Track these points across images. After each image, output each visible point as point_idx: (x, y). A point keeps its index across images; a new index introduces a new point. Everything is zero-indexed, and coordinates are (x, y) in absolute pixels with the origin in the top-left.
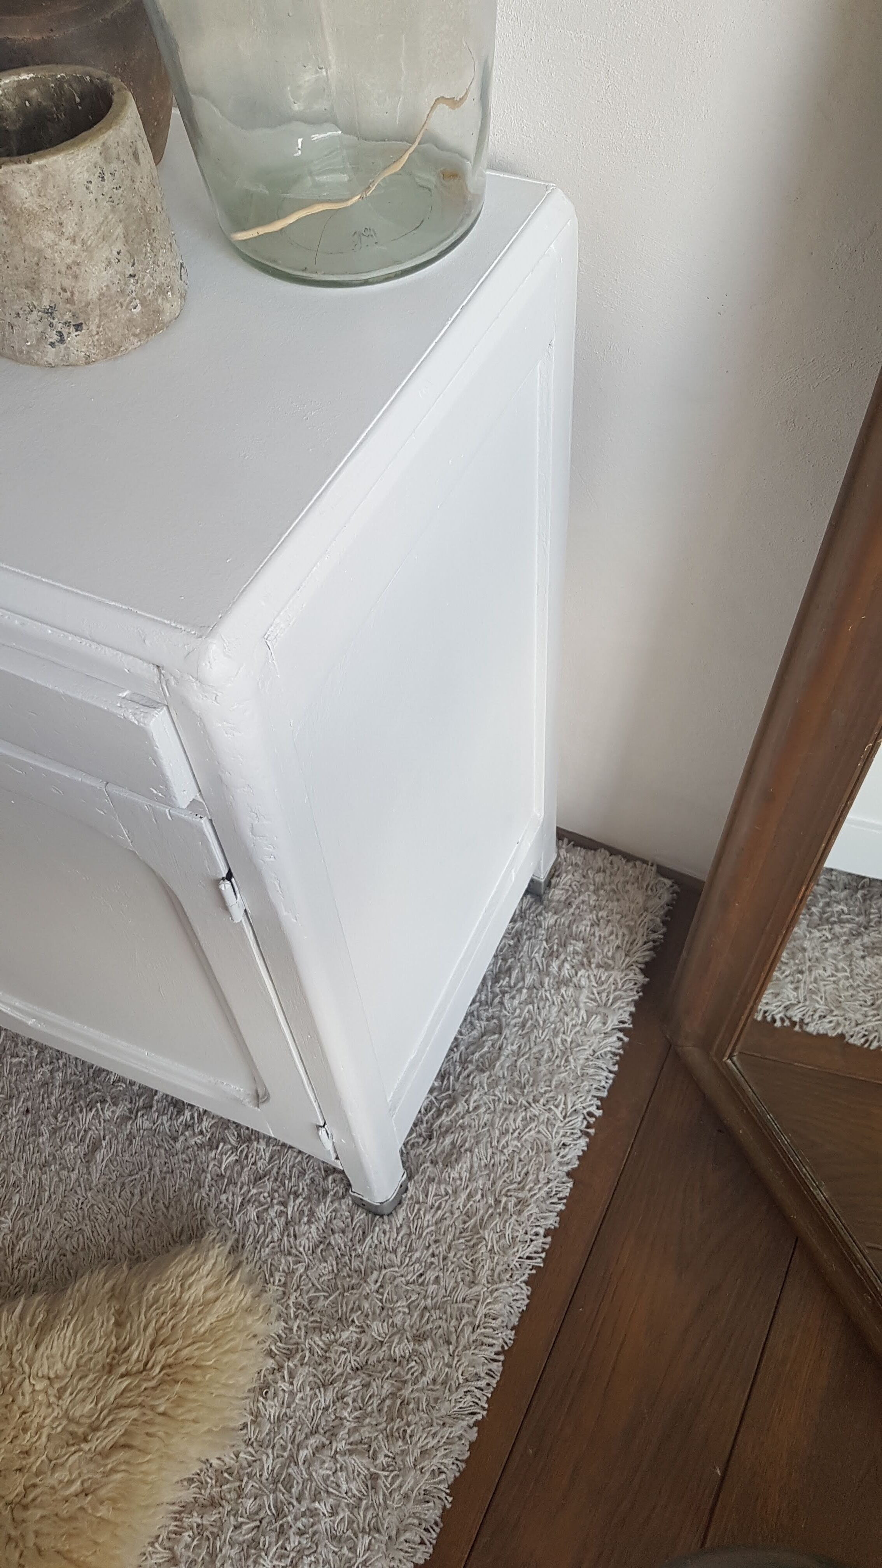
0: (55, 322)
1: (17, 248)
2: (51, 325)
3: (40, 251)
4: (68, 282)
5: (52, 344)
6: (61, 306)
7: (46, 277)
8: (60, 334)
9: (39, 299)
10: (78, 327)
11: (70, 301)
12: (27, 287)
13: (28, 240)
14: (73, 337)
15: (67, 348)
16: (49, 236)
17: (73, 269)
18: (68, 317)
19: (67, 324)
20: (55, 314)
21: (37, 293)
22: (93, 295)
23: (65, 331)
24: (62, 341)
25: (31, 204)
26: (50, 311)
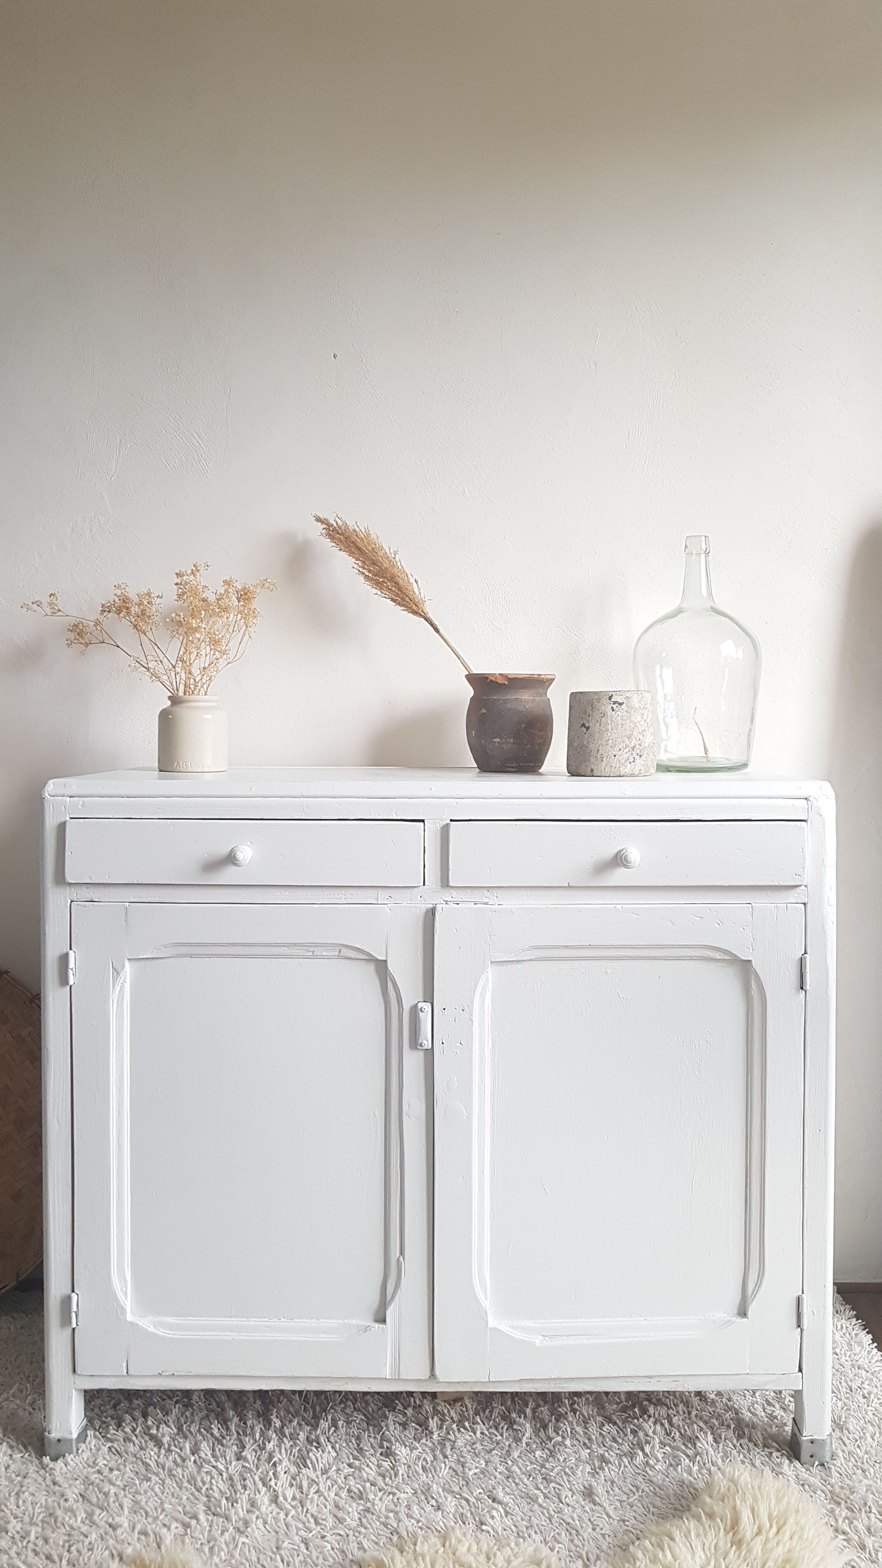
0: (633, 752)
1: (628, 721)
2: (632, 754)
5: (630, 763)
6: (637, 746)
7: (635, 734)
9: (630, 742)
12: (628, 737)
14: (638, 760)
15: (635, 765)
20: (635, 749)
21: (630, 740)
23: (636, 757)
24: (634, 761)
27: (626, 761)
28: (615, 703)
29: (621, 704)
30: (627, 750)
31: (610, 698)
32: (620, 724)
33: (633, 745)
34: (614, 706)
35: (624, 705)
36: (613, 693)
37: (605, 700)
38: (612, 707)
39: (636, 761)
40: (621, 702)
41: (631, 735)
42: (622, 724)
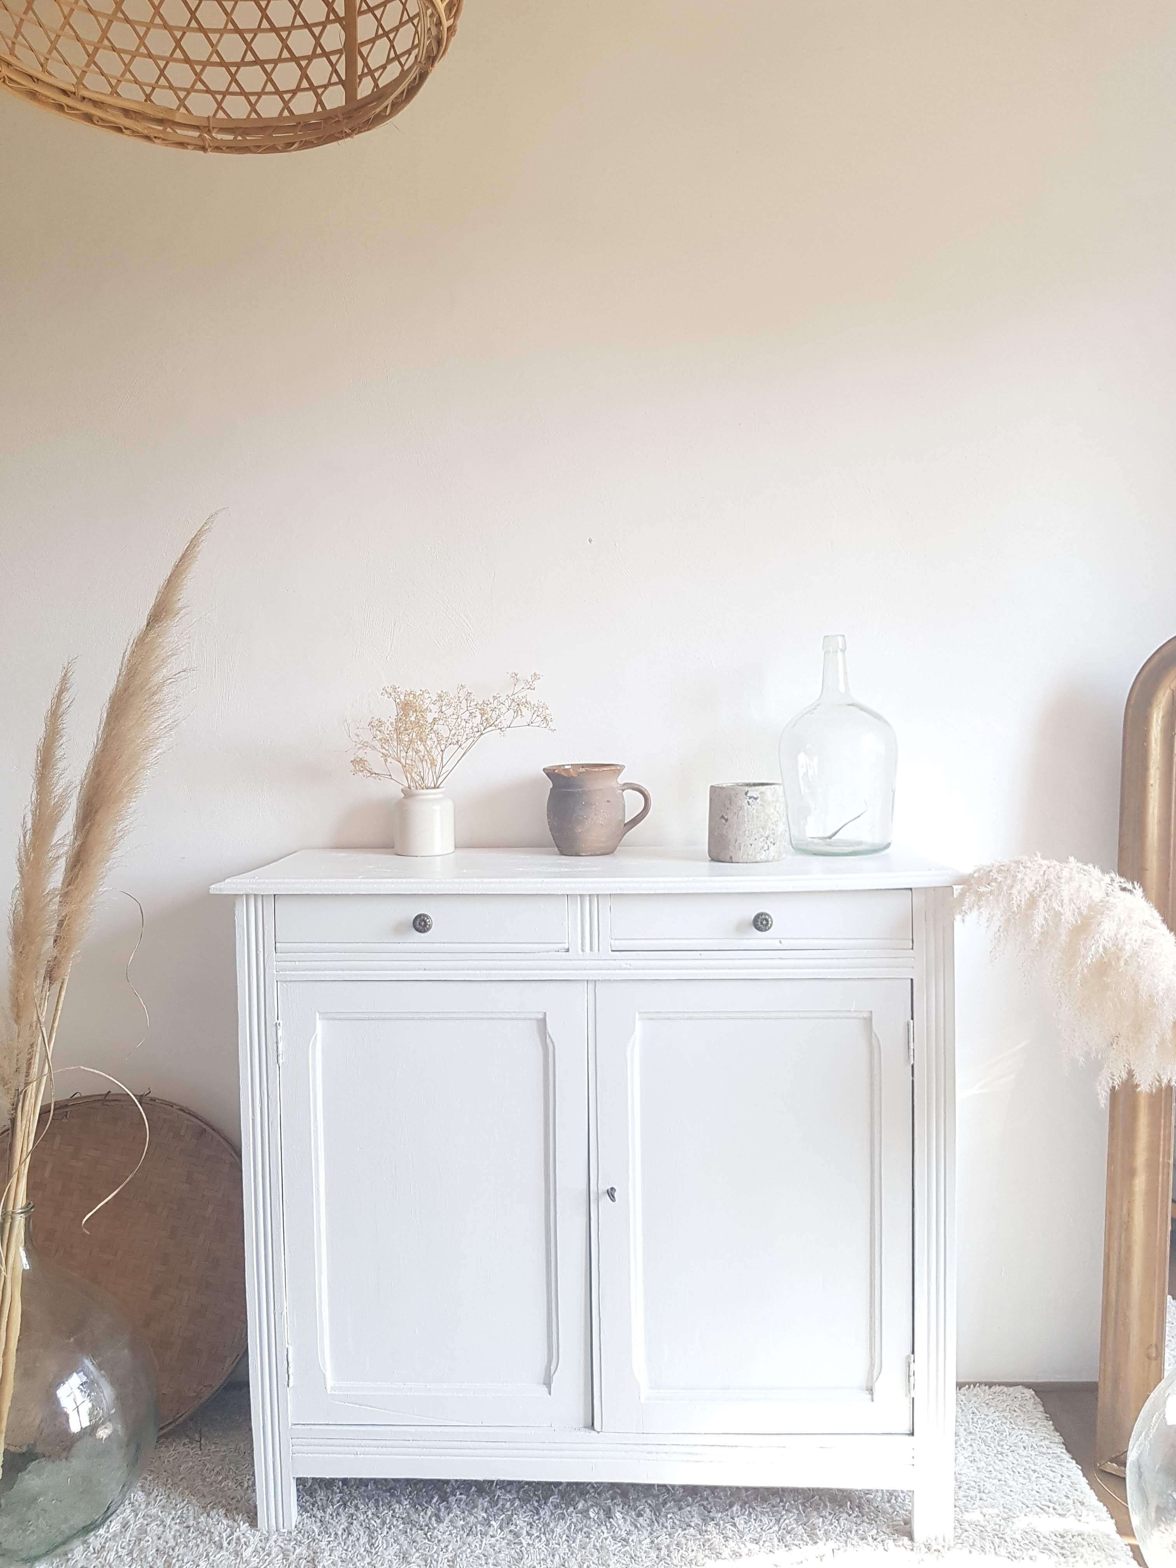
0: (768, 841)
2: (766, 843)
4: (774, 827)
5: (765, 851)
6: (771, 835)
7: (769, 824)
8: (768, 846)
9: (765, 833)
10: (774, 844)
11: (773, 834)
12: (762, 828)
13: (766, 811)
14: (772, 848)
15: (769, 852)
16: (772, 810)
17: (776, 823)
18: (772, 840)
19: (771, 842)
20: (769, 838)
21: (765, 830)
22: (779, 833)
24: (768, 849)
25: (770, 799)
27: (761, 849)
28: (750, 798)
29: (756, 799)
30: (762, 839)
31: (746, 793)
32: (754, 816)
33: (767, 835)
35: (759, 799)
37: (742, 795)
38: (748, 802)
40: (755, 796)
41: (765, 826)
42: (757, 817)
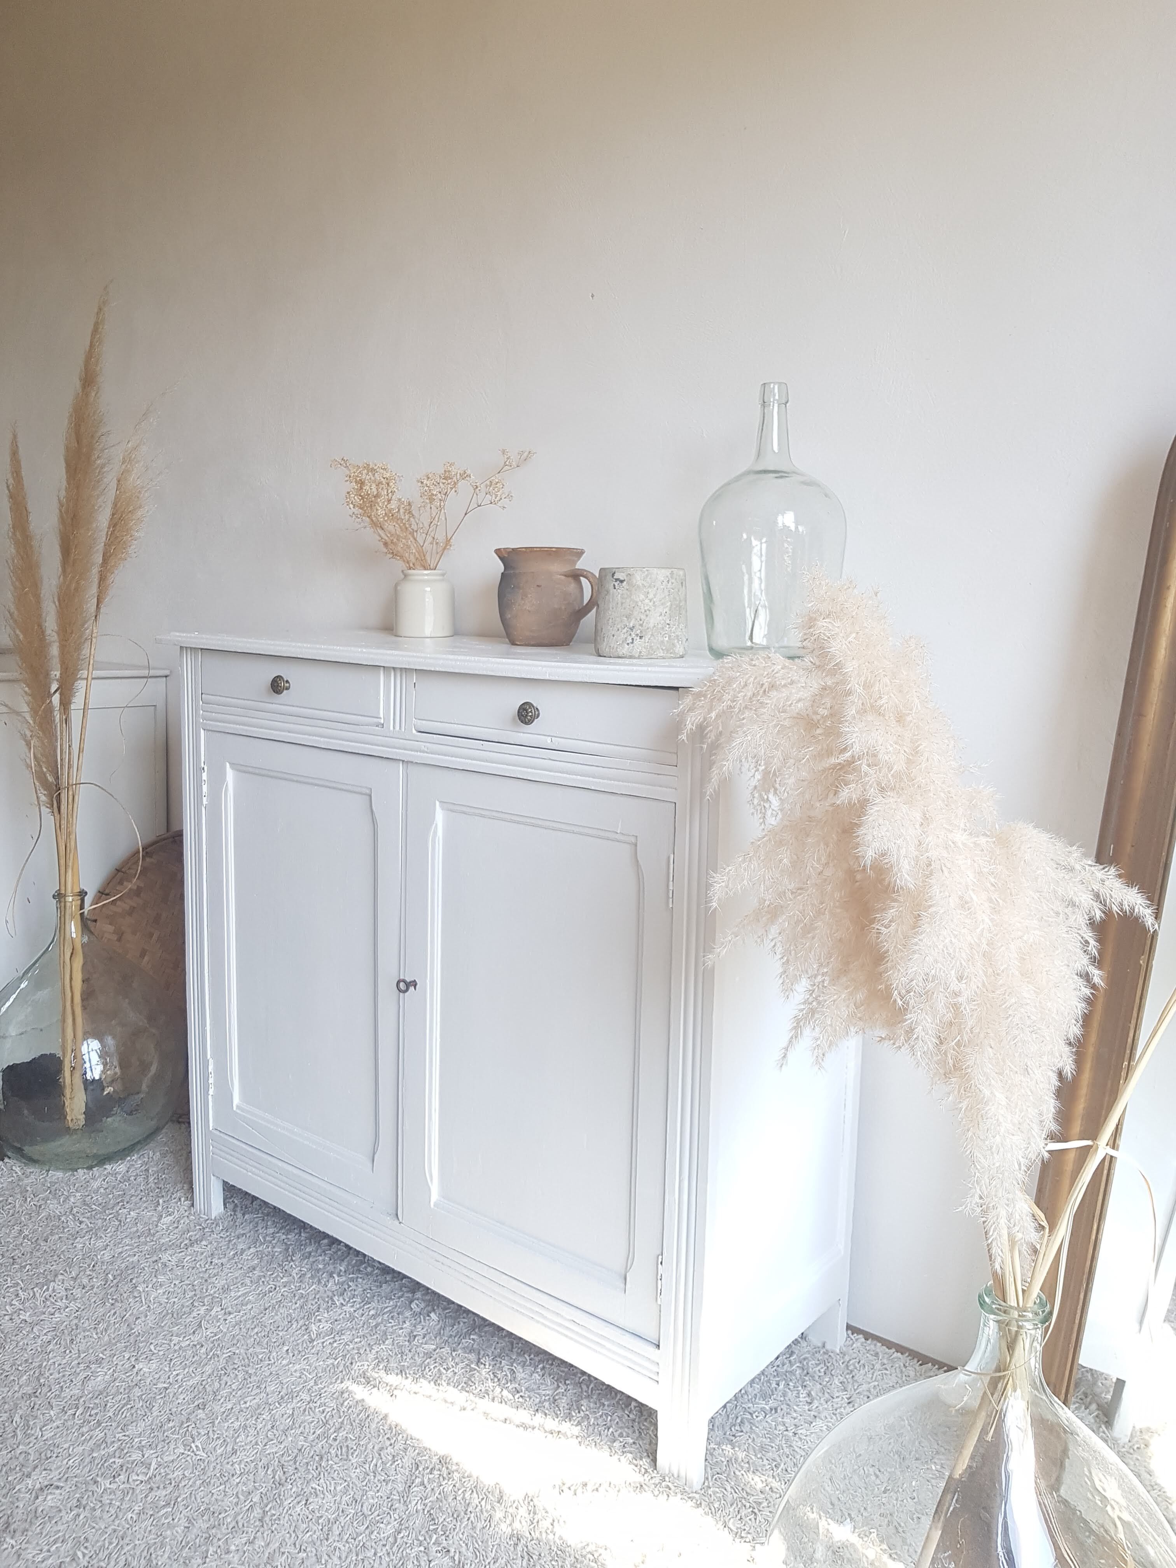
0: (632, 633)
1: (628, 600)
2: (631, 635)
3: (637, 602)
5: (628, 644)
6: (637, 626)
7: (635, 613)
8: (633, 639)
9: (630, 622)
10: (641, 637)
12: (625, 618)
13: (633, 597)
14: (637, 641)
15: (633, 647)
16: (642, 595)
17: (646, 612)
19: (637, 635)
20: (634, 630)
23: (635, 638)
24: (632, 643)
26: (632, 629)
27: (623, 642)
28: (617, 580)
29: (622, 581)
30: (625, 631)
31: (613, 575)
32: (620, 604)
33: (631, 625)
34: (616, 584)
35: (625, 582)
36: (617, 570)
37: (609, 577)
38: (614, 585)
39: (635, 642)
40: (622, 579)
41: (631, 614)
42: (622, 604)
